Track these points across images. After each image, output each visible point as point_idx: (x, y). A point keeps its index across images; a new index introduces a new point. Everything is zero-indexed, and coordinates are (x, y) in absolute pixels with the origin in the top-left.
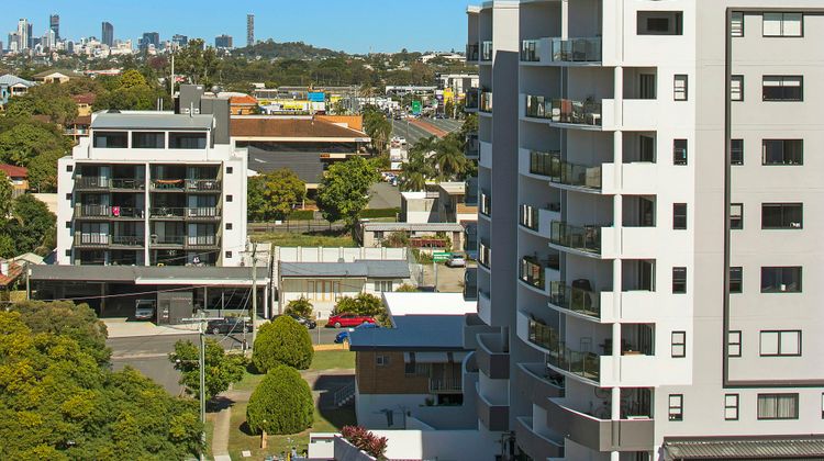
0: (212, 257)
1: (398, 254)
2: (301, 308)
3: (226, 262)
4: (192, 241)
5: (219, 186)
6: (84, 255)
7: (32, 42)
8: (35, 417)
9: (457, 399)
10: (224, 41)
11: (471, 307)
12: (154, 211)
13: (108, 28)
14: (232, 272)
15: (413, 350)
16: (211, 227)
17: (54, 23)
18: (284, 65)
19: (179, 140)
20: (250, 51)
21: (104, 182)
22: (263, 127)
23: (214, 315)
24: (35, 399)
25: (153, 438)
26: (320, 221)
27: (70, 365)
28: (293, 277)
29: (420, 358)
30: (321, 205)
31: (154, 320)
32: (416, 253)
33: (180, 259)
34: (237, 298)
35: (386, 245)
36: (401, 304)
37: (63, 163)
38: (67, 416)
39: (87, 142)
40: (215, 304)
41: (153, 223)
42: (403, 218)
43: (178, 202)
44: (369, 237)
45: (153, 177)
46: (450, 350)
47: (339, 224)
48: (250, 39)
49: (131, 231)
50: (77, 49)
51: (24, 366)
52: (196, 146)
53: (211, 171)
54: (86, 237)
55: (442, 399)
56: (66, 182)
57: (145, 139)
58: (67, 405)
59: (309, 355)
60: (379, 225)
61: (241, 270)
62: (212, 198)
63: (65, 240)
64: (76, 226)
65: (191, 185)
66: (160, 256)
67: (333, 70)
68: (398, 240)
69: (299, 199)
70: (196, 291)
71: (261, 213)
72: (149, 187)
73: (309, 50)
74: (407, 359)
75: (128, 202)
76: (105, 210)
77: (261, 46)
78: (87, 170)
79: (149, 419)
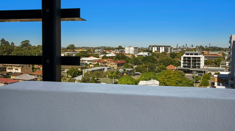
0: (199, 67)
1: (224, 68)
2: (210, 73)
3: (201, 68)
4: (197, 65)
5: (200, 59)
6: (184, 66)
7: (184, 47)
8: (174, 81)
9: (227, 84)
10: (206, 46)
11: (229, 73)
12: (192, 62)
13: (192, 45)
14: (201, 69)
15: (222, 78)
16: (199, 64)
17: (186, 45)
18: (213, 49)
19: (195, 54)
20: (210, 47)
21: (187, 59)
22: (208, 55)
23: (199, 73)
24: (173, 79)
25: (187, 84)
26: (215, 65)
27: (178, 75)
28: (209, 70)
29: (223, 79)
30: (215, 63)
31: (192, 74)
32: (226, 69)
33: (195, 67)
34: (201, 72)
35: (222, 67)
36: (221, 73)
37: (182, 57)
38: (177, 81)
39: (185, 55)
40: (199, 72)
41: (192, 64)
42: (226, 65)
43: (195, 61)
44: (220, 66)
45: (192, 58)
46: (227, 78)
47: (217, 65)
48: (210, 46)
49: (190, 64)
50: (189, 48)
51: (172, 75)
52: (197, 55)
53: (199, 58)
54: (184, 65)
55: (226, 83)
56: (182, 59)
57: (191, 54)
58: (177, 80)
59: (210, 78)
60: (222, 65)
61: (202, 69)
62: (199, 61)
63: (182, 65)
64: (183, 63)
65: (197, 59)
66: (193, 67)
67: (219, 49)
68: (224, 67)
69: (212, 63)
70: (197, 71)
71: (206, 63)
72: (192, 59)
73: (217, 47)
74: (221, 78)
75: (189, 61)
76: (186, 62)
77: (211, 47)
78: (185, 58)
79: (187, 82)
